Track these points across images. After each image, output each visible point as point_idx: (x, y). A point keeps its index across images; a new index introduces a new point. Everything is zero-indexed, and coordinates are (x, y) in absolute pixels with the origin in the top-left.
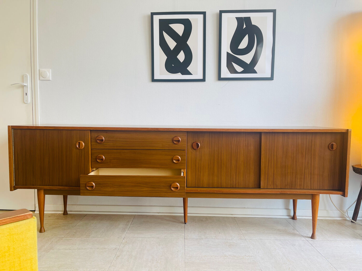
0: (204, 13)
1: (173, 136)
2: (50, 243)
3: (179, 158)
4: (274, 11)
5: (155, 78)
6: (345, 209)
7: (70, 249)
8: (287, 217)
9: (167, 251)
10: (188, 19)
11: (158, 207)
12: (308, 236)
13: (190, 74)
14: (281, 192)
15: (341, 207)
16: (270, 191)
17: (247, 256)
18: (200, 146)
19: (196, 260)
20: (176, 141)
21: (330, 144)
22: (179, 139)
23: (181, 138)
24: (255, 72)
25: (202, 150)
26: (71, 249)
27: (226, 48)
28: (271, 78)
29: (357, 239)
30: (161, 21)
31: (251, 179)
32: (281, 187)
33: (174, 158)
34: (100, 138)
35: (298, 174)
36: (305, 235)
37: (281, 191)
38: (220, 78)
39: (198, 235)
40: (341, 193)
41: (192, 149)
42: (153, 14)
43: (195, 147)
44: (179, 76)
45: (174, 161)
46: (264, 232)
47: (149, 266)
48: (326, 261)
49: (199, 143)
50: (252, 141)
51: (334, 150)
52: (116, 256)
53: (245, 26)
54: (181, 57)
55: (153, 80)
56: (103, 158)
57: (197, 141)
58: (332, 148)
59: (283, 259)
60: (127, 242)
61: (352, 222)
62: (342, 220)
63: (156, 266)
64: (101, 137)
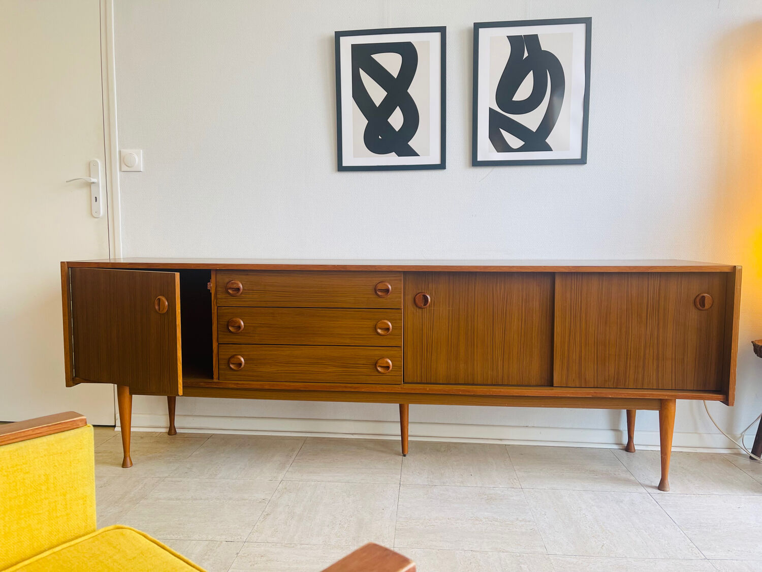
0: (442, 30)
1: (375, 280)
2: (142, 488)
3: (389, 326)
4: (587, 22)
5: (344, 164)
6: (738, 432)
7: (177, 499)
8: (615, 447)
9: (362, 507)
10: (410, 43)
11: (352, 423)
12: (654, 484)
13: (414, 154)
14: (595, 395)
15: (729, 428)
16: (572, 393)
17: (521, 519)
18: (429, 300)
19: (418, 525)
20: (381, 290)
21: (696, 297)
22: (389, 288)
23: (391, 286)
24: (548, 148)
25: (434, 310)
26: (179, 499)
27: (488, 100)
28: (582, 161)
29: (756, 492)
30: (354, 47)
31: (535, 368)
32: (596, 383)
33: (379, 325)
34: (235, 286)
35: (631, 357)
36: (647, 483)
37: (595, 393)
38: (475, 163)
39: (428, 478)
40: (720, 396)
41: (415, 307)
42: (339, 35)
43: (420, 302)
44: (392, 159)
45: (379, 331)
46: (563, 475)
47: (324, 533)
48: (681, 534)
49: (428, 294)
50: (536, 292)
51: (706, 310)
52: (265, 513)
53: (526, 54)
54: (396, 120)
55: (341, 168)
56: (240, 323)
57: (423, 291)
58: (703, 304)
59: (592, 528)
60: (286, 488)
61: (751, 458)
62: (732, 455)
63: (338, 535)
64: (235, 283)
